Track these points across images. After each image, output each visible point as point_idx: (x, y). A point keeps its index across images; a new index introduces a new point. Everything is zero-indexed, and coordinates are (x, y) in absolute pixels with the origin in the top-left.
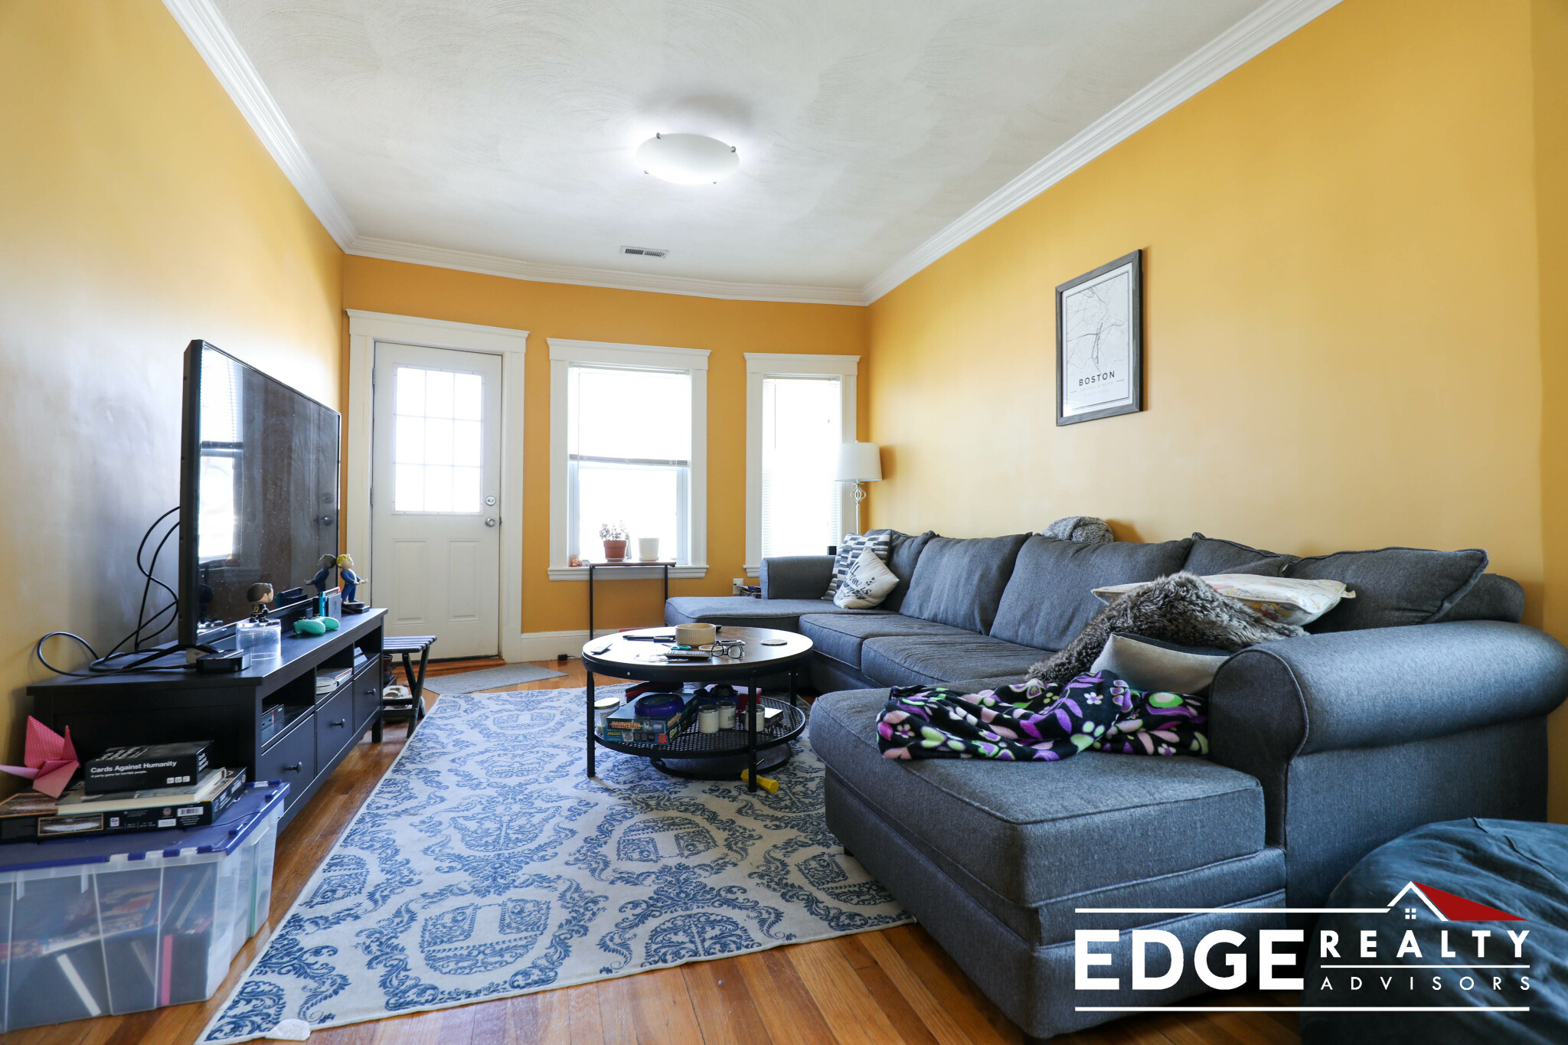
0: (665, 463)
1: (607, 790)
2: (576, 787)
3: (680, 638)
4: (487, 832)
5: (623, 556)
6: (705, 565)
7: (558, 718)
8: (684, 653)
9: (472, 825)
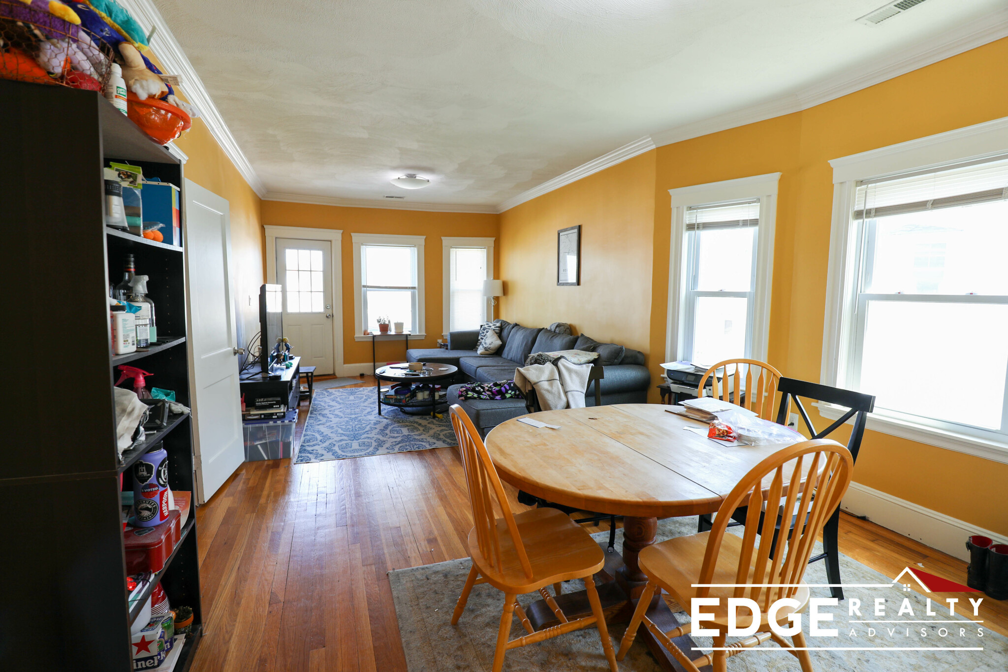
0: (406, 288)
1: (385, 418)
2: (375, 417)
3: (410, 368)
4: (349, 428)
5: (388, 331)
6: (424, 334)
7: (365, 398)
8: (411, 373)
9: (344, 427)
